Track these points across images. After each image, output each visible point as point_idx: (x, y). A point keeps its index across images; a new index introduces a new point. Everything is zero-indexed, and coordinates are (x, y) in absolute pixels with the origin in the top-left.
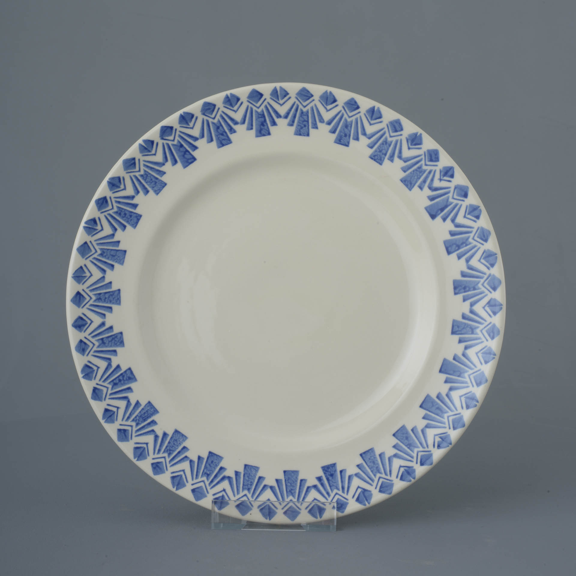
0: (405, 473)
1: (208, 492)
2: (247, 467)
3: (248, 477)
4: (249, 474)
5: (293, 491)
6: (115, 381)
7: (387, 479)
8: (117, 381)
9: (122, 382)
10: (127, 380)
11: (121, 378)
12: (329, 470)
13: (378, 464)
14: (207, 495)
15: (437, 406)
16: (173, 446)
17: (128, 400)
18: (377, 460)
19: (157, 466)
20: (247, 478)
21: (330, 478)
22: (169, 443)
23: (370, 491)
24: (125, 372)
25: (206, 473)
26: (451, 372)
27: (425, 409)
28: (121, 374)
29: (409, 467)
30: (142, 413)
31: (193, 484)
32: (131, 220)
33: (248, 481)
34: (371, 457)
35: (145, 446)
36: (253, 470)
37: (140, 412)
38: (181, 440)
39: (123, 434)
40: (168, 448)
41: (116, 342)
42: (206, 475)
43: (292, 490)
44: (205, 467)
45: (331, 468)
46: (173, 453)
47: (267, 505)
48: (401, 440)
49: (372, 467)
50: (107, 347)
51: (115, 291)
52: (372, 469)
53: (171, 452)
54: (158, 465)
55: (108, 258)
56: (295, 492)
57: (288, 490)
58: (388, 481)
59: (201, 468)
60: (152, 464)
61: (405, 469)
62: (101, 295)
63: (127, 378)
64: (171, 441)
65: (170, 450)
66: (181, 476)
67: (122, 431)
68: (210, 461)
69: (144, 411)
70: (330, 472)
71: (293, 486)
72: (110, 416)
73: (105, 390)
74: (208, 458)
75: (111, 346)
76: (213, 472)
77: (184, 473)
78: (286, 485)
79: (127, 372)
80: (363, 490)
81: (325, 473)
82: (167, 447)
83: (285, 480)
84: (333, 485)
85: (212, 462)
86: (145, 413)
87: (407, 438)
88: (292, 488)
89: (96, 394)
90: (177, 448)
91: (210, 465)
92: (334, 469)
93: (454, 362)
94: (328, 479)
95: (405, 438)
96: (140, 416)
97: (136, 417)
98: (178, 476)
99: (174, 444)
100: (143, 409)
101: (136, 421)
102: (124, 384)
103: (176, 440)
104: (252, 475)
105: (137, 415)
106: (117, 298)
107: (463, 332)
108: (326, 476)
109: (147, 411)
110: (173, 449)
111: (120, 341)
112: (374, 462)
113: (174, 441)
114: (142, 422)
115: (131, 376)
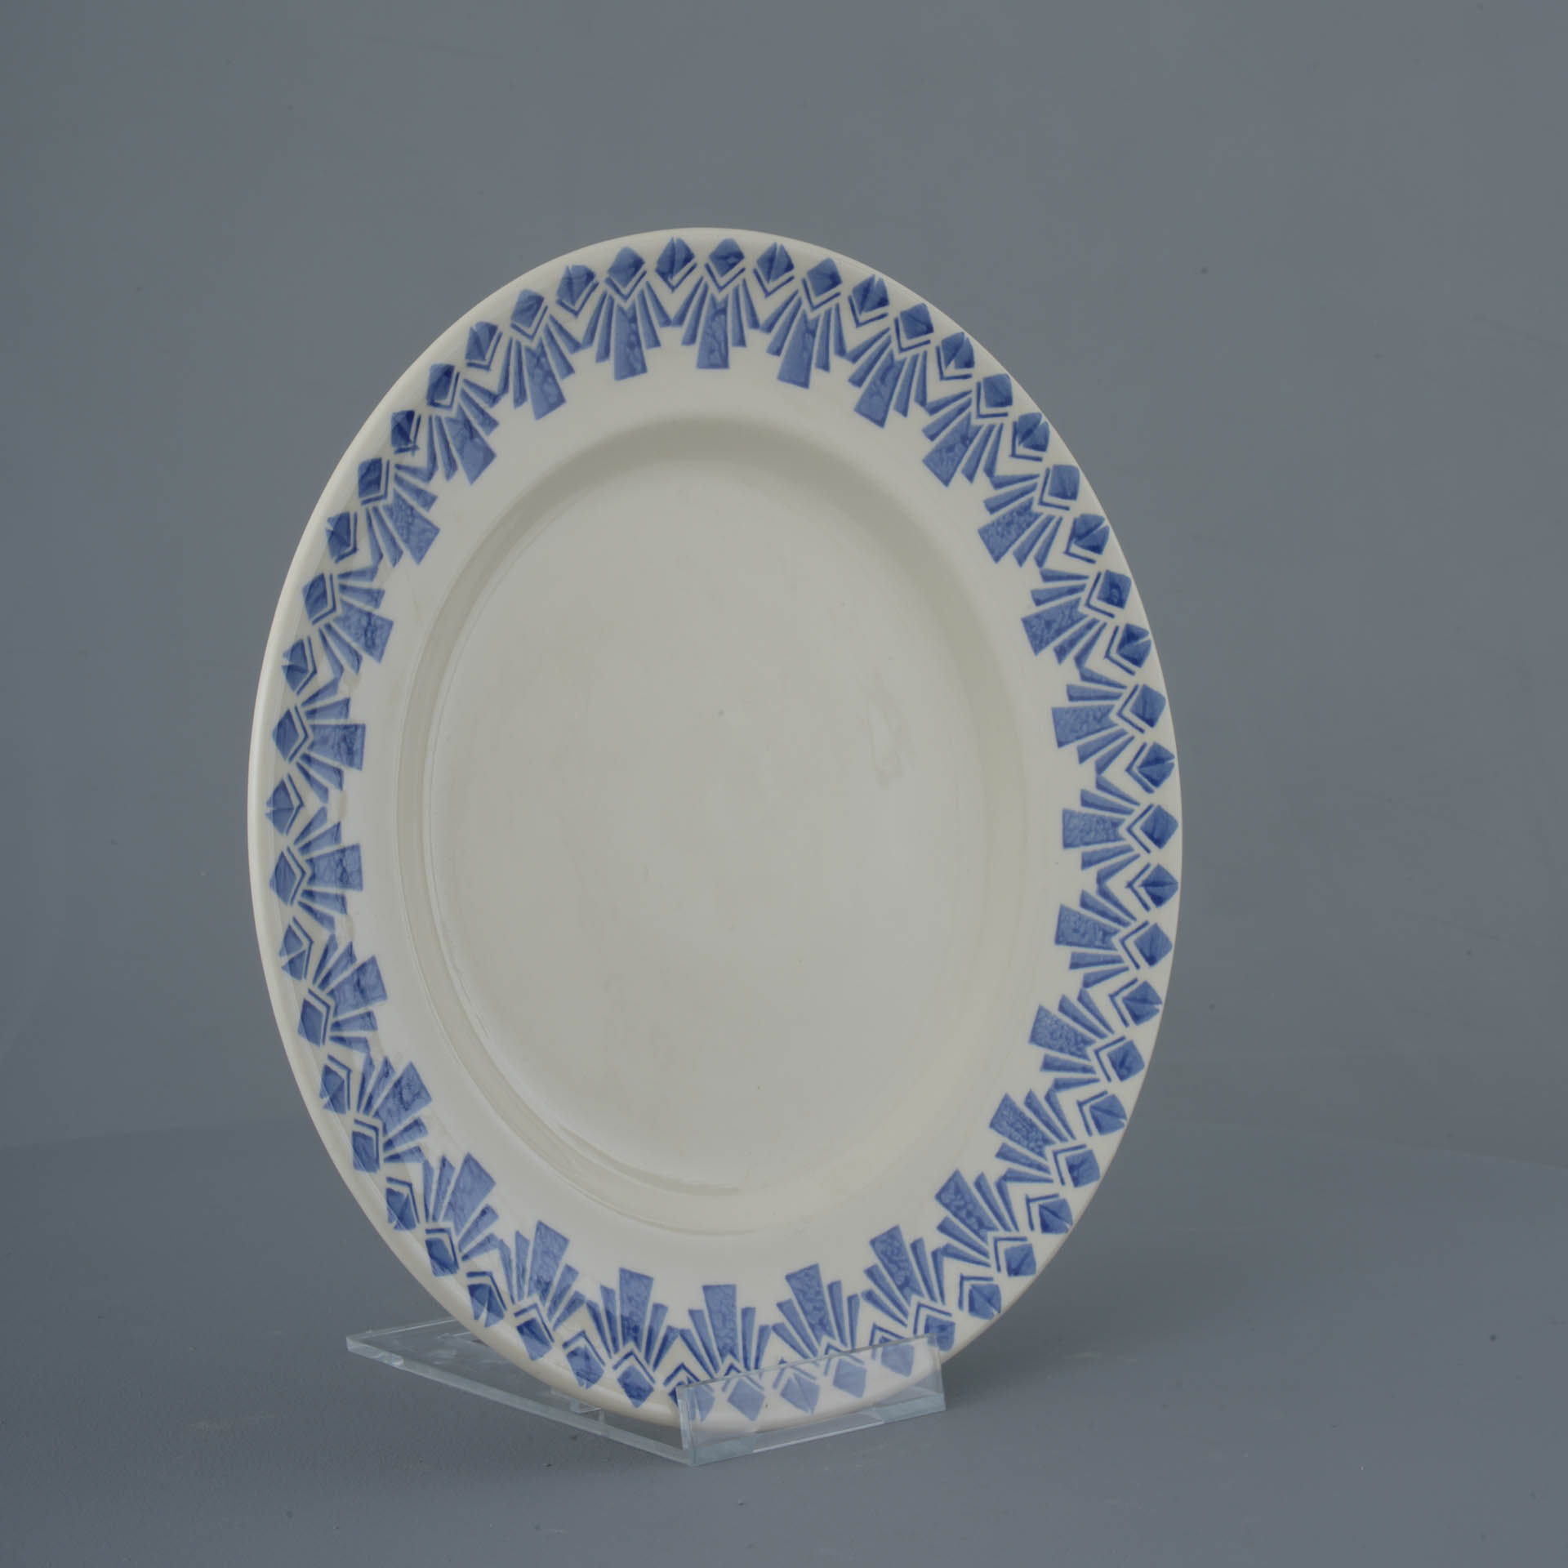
0: (1029, 439)
1: (1145, 924)
2: (1069, 841)
3: (1088, 833)
4: (1081, 831)
5: (1099, 714)
6: (976, 1227)
7: (1045, 483)
8: (973, 1221)
9: (970, 1207)
10: (963, 1197)
11: (963, 1214)
12: (1039, 632)
13: (1011, 513)
14: (1151, 923)
15: (878, 382)
16: (1067, 1039)
17: (1003, 1182)
18: (1004, 517)
19: (1122, 1063)
20: (1092, 835)
21: (1055, 626)
22: (1061, 1050)
23: (1075, 522)
24: (947, 1206)
25: (1103, 941)
26: (805, 356)
27: (886, 412)
28: (956, 1215)
29: (1015, 433)
30: (1018, 1136)
31: (1137, 966)
32: (638, 1295)
33: (1097, 831)
34: (998, 533)
35: (1086, 1108)
36: (1071, 826)
37: (1019, 1142)
38: (1049, 1022)
39: (1081, 1169)
40: (1073, 1049)
41: (896, 1251)
42: (1107, 938)
43: (1095, 718)
44: (1090, 945)
45: (1034, 629)
46: (1082, 1035)
47: (1141, 772)
48: (956, 462)
49: (1020, 526)
50: (912, 1272)
51: (794, 1288)
52: (1024, 526)
53: (1079, 1038)
54: (1118, 1063)
55: (734, 1330)
56: (1099, 708)
57: (1098, 727)
58: (1049, 481)
59: (1093, 956)
60: (1122, 1078)
61: (1020, 443)
62: (813, 1322)
63: (959, 1196)
64: (1058, 1047)
65: (1077, 1043)
66: (1125, 1000)
67: (1075, 1174)
68: (1075, 937)
69: (1015, 1134)
70: (1043, 631)
71: (1088, 716)
72: (1054, 1213)
73: (1003, 1246)
74: (1070, 944)
75: (907, 1260)
76: (1096, 923)
77: (1117, 993)
78: (1088, 734)
79: (947, 1201)
80: (1074, 540)
81: (1047, 643)
82: (1072, 1054)
83: (1079, 738)
84: (1070, 616)
85: (1076, 931)
86: (1017, 1130)
87: (950, 449)
88: (1091, 718)
89: (1021, 1263)
90: (1068, 1026)
91: (1083, 935)
92: (1035, 622)
93: (784, 352)
94: (1059, 632)
95: (951, 454)
96: (1027, 1139)
97: (1032, 1150)
98: (1128, 1007)
99: (1061, 1036)
100: (1010, 1137)
101: (1040, 1147)
102: (973, 1201)
103: (1052, 1034)
104: (1083, 823)
105: (1027, 1147)
106: (807, 1279)
107: (722, 338)
108: (1053, 639)
109: (1012, 1125)
110: (1071, 1035)
111: (889, 1241)
112: (1009, 524)
113: (1055, 1039)
114: (1038, 1130)
115: (952, 1190)
